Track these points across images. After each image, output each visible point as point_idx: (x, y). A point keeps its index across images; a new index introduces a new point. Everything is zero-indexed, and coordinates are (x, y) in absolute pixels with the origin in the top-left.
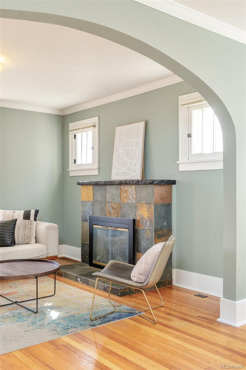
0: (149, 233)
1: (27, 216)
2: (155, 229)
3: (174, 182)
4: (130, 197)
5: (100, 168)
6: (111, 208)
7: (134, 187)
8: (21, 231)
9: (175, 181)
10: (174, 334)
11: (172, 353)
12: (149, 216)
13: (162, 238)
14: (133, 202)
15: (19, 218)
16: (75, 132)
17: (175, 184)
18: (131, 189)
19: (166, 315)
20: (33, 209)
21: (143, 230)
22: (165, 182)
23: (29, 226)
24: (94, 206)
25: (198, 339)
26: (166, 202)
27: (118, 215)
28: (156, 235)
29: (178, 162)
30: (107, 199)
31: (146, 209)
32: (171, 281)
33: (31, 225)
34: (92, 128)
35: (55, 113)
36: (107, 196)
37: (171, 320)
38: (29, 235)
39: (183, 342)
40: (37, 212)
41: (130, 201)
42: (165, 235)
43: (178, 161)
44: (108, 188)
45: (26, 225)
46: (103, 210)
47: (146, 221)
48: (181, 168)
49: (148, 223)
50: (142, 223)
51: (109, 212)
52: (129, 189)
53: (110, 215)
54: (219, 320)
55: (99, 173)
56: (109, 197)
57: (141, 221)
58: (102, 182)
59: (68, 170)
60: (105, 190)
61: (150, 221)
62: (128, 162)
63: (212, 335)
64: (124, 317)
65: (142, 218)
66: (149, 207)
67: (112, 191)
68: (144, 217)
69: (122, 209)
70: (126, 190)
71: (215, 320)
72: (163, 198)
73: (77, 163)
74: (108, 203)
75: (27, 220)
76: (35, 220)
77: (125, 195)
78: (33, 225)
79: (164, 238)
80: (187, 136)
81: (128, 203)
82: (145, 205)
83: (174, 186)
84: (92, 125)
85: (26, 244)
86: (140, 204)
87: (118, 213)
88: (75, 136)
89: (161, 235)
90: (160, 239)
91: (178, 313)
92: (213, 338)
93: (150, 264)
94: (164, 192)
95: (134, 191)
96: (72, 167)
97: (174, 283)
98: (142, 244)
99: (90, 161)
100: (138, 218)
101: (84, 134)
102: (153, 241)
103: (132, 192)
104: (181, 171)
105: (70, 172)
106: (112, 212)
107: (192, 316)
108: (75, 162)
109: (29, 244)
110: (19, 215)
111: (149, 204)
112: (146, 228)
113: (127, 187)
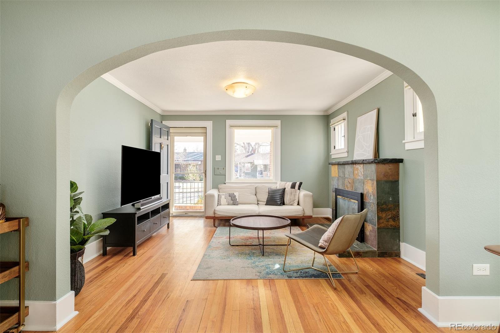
0: (373, 206)
1: (293, 186)
2: (377, 203)
3: (401, 161)
4: (360, 174)
5: (349, 151)
6: (348, 183)
7: (362, 165)
8: (288, 196)
9: (403, 159)
10: (353, 309)
11: (330, 329)
12: (373, 191)
13: (386, 212)
14: (361, 178)
15: (288, 187)
16: (334, 126)
17: (402, 163)
18: (360, 167)
19: (364, 286)
20: (298, 182)
21: (368, 203)
22: (388, 161)
23: (294, 193)
24: (339, 181)
25: (374, 324)
26: (391, 179)
27: (352, 189)
28: (379, 208)
29: (403, 142)
30: (346, 175)
31: (371, 185)
32: (398, 254)
33: (295, 193)
34: (343, 121)
35: (322, 114)
36: (346, 173)
37: (364, 292)
38: (293, 199)
39: (353, 321)
40: (301, 184)
41: (360, 177)
42: (390, 209)
43: (404, 140)
44: (346, 166)
45: (292, 192)
46: (343, 184)
47: (371, 195)
48: (408, 147)
49: (372, 197)
50: (368, 197)
51: (347, 186)
52: (359, 167)
53: (348, 188)
54: (419, 309)
55: (348, 155)
56: (347, 174)
57: (367, 195)
58: (341, 162)
59: (331, 154)
60: (345, 168)
61: (374, 195)
62: (364, 145)
63: (395, 326)
64: (322, 277)
65: (368, 192)
66: (373, 183)
67: (348, 168)
68: (369, 191)
69: (355, 184)
70: (357, 168)
71: (416, 308)
72: (387, 175)
73: (336, 149)
74: (346, 179)
75: (293, 189)
76: (299, 189)
77: (356, 172)
78: (297, 193)
79: (388, 212)
80: (412, 116)
81: (358, 179)
82: (370, 181)
83: (401, 164)
84: (342, 119)
85: (291, 205)
86: (366, 180)
87: (352, 187)
88: (334, 128)
89: (385, 209)
90: (384, 212)
91: (380, 287)
92: (392, 330)
93: (331, 232)
94: (389, 170)
95: (362, 169)
96: (333, 152)
97: (403, 256)
98: (368, 216)
99: (343, 147)
100: (365, 193)
101: (340, 126)
102: (376, 214)
103: (361, 170)
104: (407, 150)
105: (332, 155)
106: (349, 186)
107: (391, 296)
108: (335, 148)
109: (293, 205)
110: (288, 185)
111: (372, 180)
112: (371, 202)
113: (357, 166)
